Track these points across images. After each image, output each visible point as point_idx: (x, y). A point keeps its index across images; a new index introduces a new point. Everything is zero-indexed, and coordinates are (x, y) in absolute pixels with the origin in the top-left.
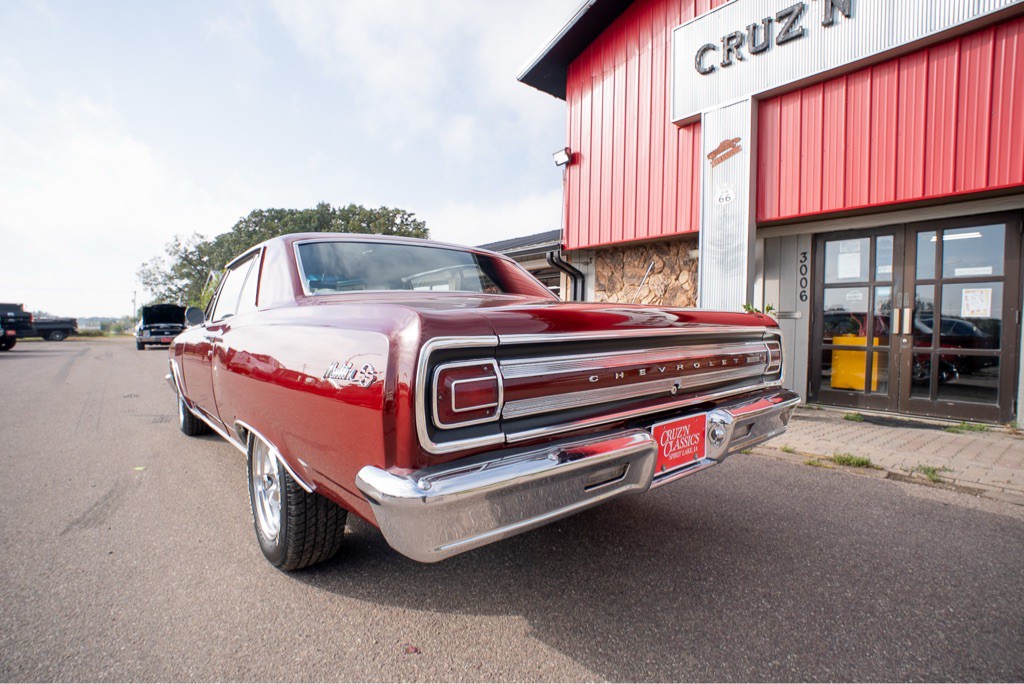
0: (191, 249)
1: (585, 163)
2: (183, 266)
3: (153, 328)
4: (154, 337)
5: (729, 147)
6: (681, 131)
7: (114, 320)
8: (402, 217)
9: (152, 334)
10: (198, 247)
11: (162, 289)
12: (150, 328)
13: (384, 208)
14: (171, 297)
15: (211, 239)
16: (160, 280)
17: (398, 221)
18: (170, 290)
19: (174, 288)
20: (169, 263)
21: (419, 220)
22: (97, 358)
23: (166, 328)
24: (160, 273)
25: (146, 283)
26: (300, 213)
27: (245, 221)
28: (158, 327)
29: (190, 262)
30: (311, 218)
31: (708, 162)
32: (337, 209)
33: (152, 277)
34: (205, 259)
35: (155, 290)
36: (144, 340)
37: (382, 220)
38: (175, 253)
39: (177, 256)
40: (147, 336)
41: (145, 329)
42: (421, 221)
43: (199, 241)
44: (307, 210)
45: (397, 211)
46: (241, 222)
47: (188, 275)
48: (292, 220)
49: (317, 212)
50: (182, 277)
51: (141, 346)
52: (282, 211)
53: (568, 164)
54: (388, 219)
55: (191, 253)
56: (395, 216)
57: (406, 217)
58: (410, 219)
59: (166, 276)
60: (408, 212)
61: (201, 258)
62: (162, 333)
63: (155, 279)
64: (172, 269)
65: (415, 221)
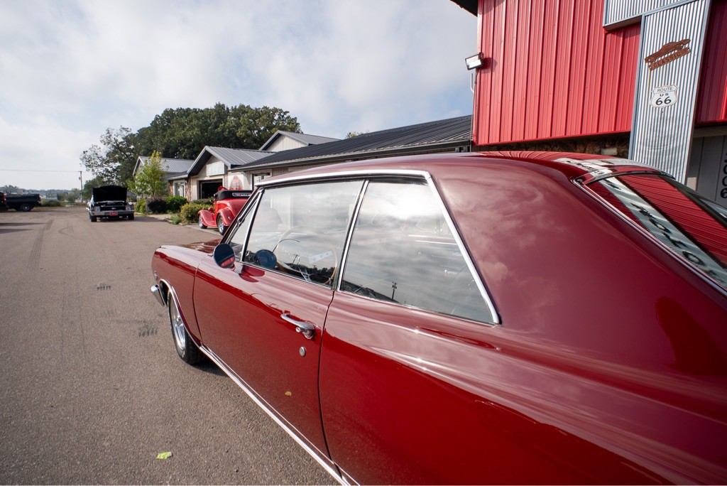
0: (120, 139)
1: (499, 68)
2: (115, 152)
3: (103, 204)
4: (104, 212)
5: (676, 49)
6: (609, 36)
7: (66, 192)
8: (280, 114)
9: (102, 209)
10: (126, 138)
11: (101, 170)
12: (100, 205)
13: (265, 108)
14: (108, 176)
15: (135, 132)
16: (99, 163)
17: (276, 117)
18: (107, 171)
19: (110, 169)
20: (104, 150)
21: (292, 117)
22: (60, 232)
23: (112, 204)
24: (98, 158)
25: (89, 166)
26: (202, 111)
27: (160, 118)
28: (106, 204)
29: (121, 149)
30: (210, 115)
31: (645, 66)
32: (230, 109)
33: (93, 161)
34: (132, 147)
35: (96, 171)
36: (96, 214)
37: (265, 117)
38: (109, 143)
39: (110, 145)
40: (98, 212)
41: (96, 205)
42: (294, 117)
43: (125, 134)
44: (207, 109)
45: (275, 110)
46: (156, 119)
47: (120, 160)
48: (196, 117)
49: (215, 110)
50: (115, 161)
51: (94, 219)
52: (188, 109)
53: (478, 69)
54: (269, 116)
55: (120, 143)
56: (274, 113)
57: (282, 114)
58: (285, 116)
59: (104, 160)
60: (284, 111)
61: (129, 146)
62: (110, 209)
63: (96, 163)
64: (107, 155)
65: (289, 117)
